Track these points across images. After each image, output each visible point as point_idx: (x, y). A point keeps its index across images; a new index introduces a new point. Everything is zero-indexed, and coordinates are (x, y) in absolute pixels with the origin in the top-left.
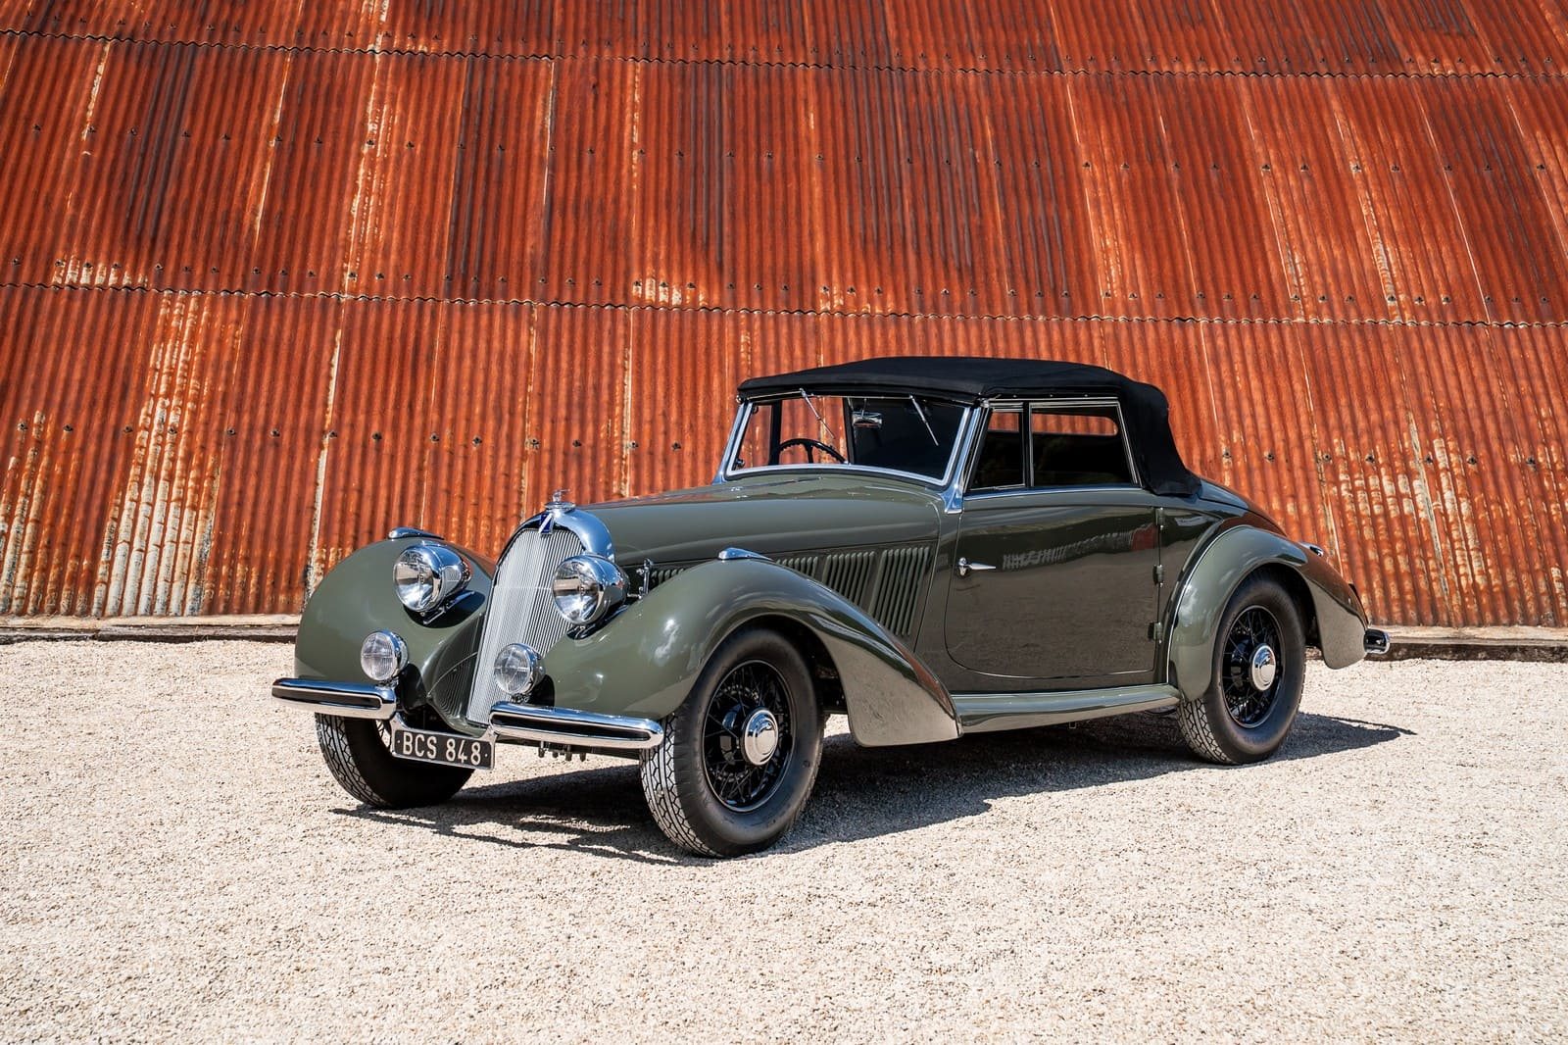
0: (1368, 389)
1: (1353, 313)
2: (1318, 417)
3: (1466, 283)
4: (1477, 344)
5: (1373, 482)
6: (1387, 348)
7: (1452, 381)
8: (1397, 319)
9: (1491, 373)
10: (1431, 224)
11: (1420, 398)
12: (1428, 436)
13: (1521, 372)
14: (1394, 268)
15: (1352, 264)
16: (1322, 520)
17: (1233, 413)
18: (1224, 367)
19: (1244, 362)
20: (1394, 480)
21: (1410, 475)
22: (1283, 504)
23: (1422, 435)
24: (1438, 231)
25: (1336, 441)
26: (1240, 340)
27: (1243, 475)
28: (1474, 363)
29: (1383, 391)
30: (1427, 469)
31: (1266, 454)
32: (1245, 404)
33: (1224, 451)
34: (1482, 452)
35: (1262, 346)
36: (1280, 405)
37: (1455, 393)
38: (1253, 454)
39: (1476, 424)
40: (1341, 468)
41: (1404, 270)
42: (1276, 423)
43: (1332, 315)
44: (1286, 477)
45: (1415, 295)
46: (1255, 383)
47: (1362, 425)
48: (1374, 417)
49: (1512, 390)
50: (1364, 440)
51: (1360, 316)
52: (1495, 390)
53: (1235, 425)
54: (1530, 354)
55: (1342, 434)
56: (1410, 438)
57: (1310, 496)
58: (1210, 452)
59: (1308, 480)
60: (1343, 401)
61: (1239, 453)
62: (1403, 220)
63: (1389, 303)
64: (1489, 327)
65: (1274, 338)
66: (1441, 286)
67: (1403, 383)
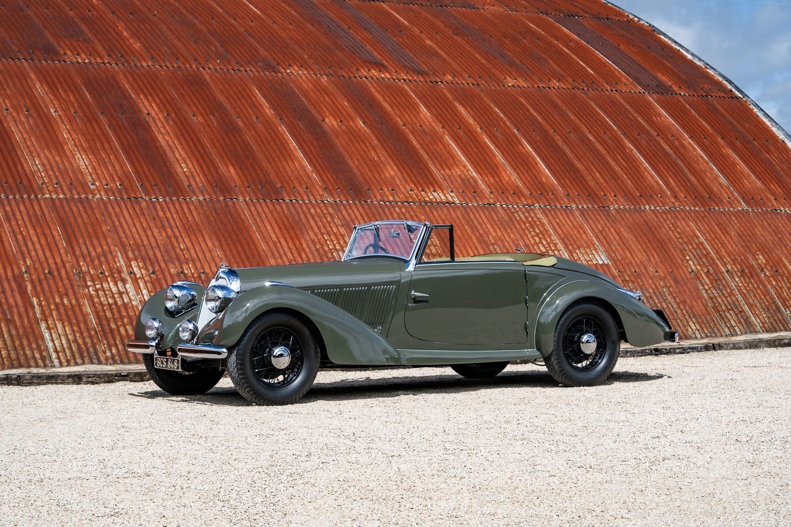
0: (92, 234)
1: (74, 192)
2: (70, 250)
3: (127, 175)
4: (141, 209)
5: (105, 285)
6: (96, 211)
7: (134, 230)
8: (98, 196)
9: (152, 225)
10: (102, 144)
11: (120, 238)
12: (128, 260)
13: (166, 224)
14: (89, 167)
15: (67, 165)
16: (83, 307)
17: (24, 248)
18: (13, 223)
19: (23, 219)
20: (116, 285)
21: (124, 282)
22: (62, 300)
23: (125, 259)
24: (106, 148)
25: (82, 263)
26: (19, 208)
27: (37, 283)
28: (142, 220)
29: (100, 235)
30: (131, 278)
31: (46, 271)
32: (30, 244)
33: (24, 270)
34: (157, 268)
35: (31, 211)
36: (48, 244)
37: (137, 236)
38: (40, 271)
39: (150, 253)
40: (88, 279)
41: (94, 168)
42: (48, 254)
43: (64, 194)
44: (60, 284)
45: (104, 182)
46: (32, 232)
47: (93, 254)
48: (99, 250)
49: (164, 234)
50: (96, 262)
51: (78, 193)
52: (156, 234)
53: (27, 255)
54: (169, 216)
55: (84, 260)
56: (119, 261)
57: (75, 294)
58: (16, 271)
59: (72, 285)
60: (81, 241)
61: (32, 271)
62: (87, 141)
63: (92, 187)
64: (145, 200)
65: (36, 207)
66: (116, 179)
67: (109, 231)
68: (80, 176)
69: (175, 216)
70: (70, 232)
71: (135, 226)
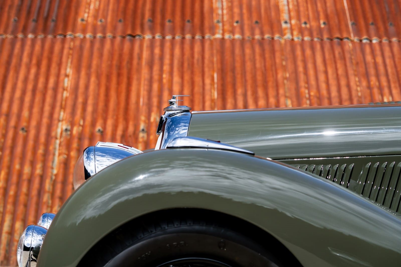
0: (260, 83)
1: (257, 31)
3: (339, 13)
4: (343, 52)
6: (278, 55)
7: (322, 77)
8: (288, 36)
9: (351, 72)
11: (297, 89)
13: (372, 71)
14: (291, 3)
18: (156, 68)
19: (172, 64)
28: (339, 66)
29: (270, 84)
33: (142, 128)
35: (187, 53)
37: (323, 86)
43: (242, 33)
45: (303, 20)
46: (176, 79)
49: (364, 84)
51: (262, 33)
52: (352, 84)
53: (155, 108)
54: (379, 60)
60: (240, 91)
63: (284, 26)
64: (352, 41)
65: (197, 48)
66: (322, 15)
67: (286, 78)
68: (273, 14)
69: (388, 61)
70: (229, 79)
71: (326, 72)
